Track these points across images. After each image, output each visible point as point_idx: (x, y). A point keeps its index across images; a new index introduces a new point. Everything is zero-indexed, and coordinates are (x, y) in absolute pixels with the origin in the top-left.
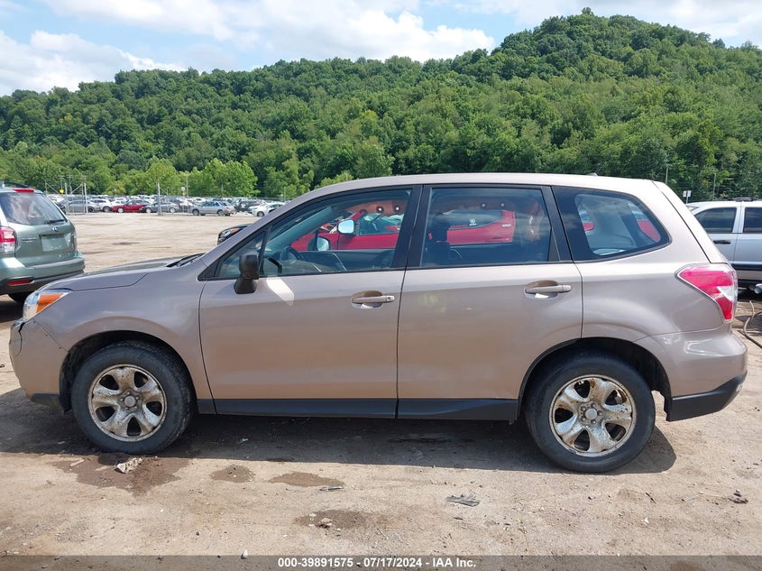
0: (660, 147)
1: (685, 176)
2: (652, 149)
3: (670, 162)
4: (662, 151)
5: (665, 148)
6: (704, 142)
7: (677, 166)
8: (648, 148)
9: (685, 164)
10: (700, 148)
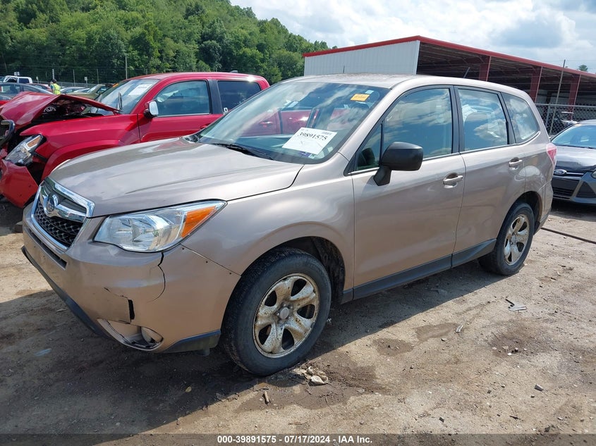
0: (118, 39)
1: (140, 65)
2: (111, 39)
3: (127, 52)
4: (120, 42)
5: (122, 40)
6: (150, 38)
7: (133, 55)
8: (109, 38)
9: (139, 54)
10: (148, 43)
